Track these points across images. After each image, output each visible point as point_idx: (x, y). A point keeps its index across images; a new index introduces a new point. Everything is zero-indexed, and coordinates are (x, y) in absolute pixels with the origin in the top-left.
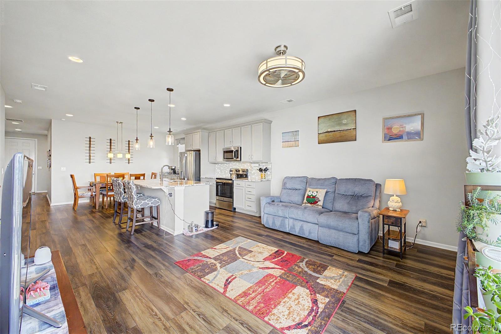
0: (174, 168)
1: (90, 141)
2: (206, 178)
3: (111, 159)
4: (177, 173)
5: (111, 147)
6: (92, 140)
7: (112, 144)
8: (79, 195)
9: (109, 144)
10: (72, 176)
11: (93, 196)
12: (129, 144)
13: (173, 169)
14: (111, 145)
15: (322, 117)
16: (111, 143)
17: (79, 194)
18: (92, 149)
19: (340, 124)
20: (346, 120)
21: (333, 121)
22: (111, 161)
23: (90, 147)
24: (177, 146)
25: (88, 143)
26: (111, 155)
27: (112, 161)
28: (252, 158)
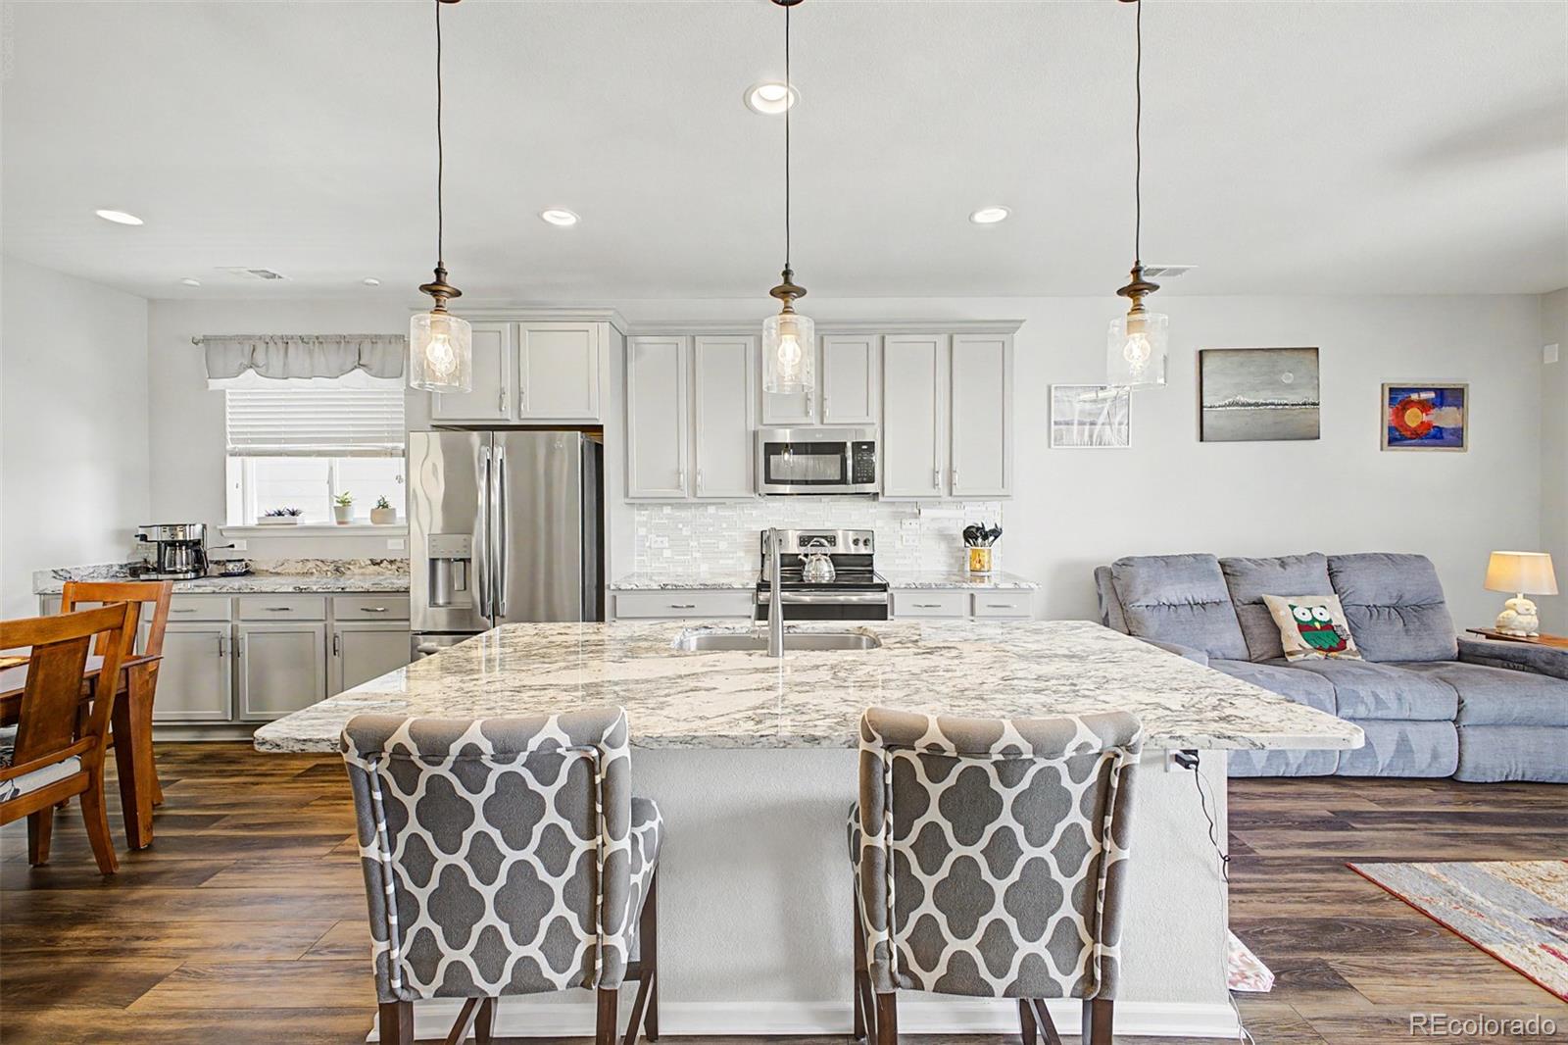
0: (195, 537)
4: (230, 568)
13: (185, 544)
15: (1215, 354)
19: (1275, 384)
20: (1291, 375)
21: (1252, 369)
24: (216, 385)
28: (951, 484)
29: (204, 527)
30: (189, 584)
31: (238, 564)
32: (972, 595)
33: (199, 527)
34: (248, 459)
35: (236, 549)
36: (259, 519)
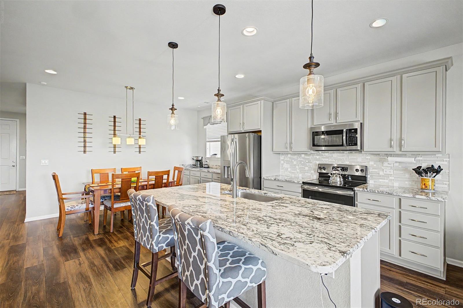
0: (201, 159)
1: (85, 119)
2: (275, 180)
3: (115, 147)
4: (206, 166)
5: (115, 128)
6: (87, 117)
7: (117, 124)
8: (66, 210)
9: (112, 124)
10: (55, 177)
11: (90, 209)
12: (140, 124)
13: (199, 161)
14: (115, 126)
16: (115, 122)
17: (66, 208)
18: (87, 131)
22: (115, 149)
23: (85, 128)
24: (205, 127)
25: (83, 121)
26: (116, 141)
27: (117, 149)
28: (401, 146)
29: (202, 157)
30: (199, 169)
31: (207, 165)
32: (400, 199)
33: (201, 157)
34: (210, 143)
35: (208, 162)
36: (211, 156)
